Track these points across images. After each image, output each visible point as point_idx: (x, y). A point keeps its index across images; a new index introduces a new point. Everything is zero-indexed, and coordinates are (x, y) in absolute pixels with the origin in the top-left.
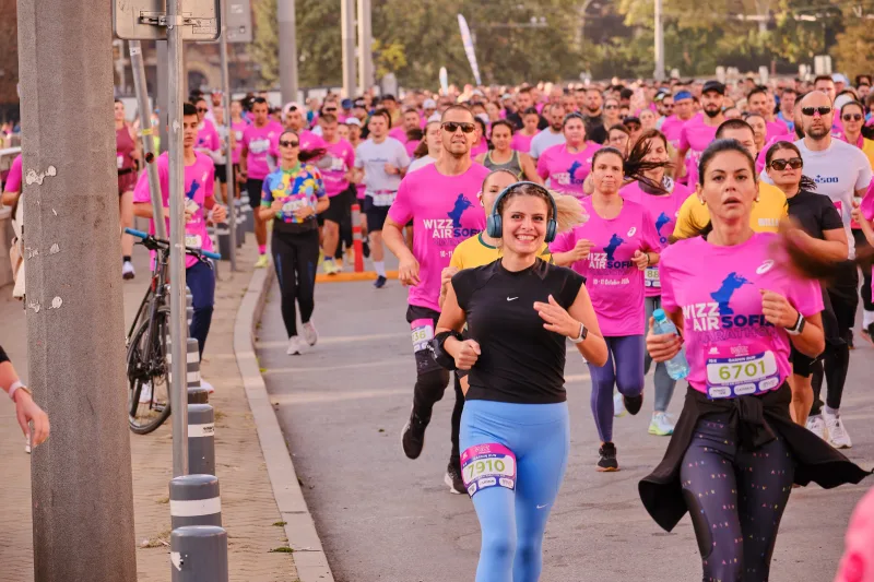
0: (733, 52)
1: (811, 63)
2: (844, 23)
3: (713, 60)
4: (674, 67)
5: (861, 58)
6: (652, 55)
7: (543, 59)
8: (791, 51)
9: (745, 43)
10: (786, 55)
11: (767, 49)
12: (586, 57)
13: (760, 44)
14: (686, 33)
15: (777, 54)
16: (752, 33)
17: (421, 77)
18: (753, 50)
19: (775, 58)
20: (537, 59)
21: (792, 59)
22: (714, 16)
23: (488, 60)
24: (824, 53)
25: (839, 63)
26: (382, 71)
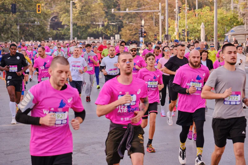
0: (92, 33)
1: (114, 36)
2: (124, 25)
3: (87, 35)
4: (76, 37)
5: (128, 35)
6: (69, 33)
7: (38, 34)
8: (108, 33)
9: (95, 31)
10: (107, 34)
11: (102, 32)
12: (51, 33)
13: (100, 31)
14: (79, 27)
15: (105, 34)
16: (97, 27)
17: (4, 38)
18: (98, 32)
19: (104, 35)
20: (37, 34)
21: (109, 35)
22: (87, 23)
23: (23, 34)
24: (118, 33)
25: (122, 36)
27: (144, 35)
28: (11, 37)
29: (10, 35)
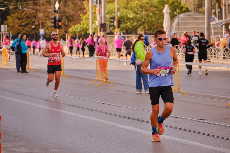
27: (58, 24)
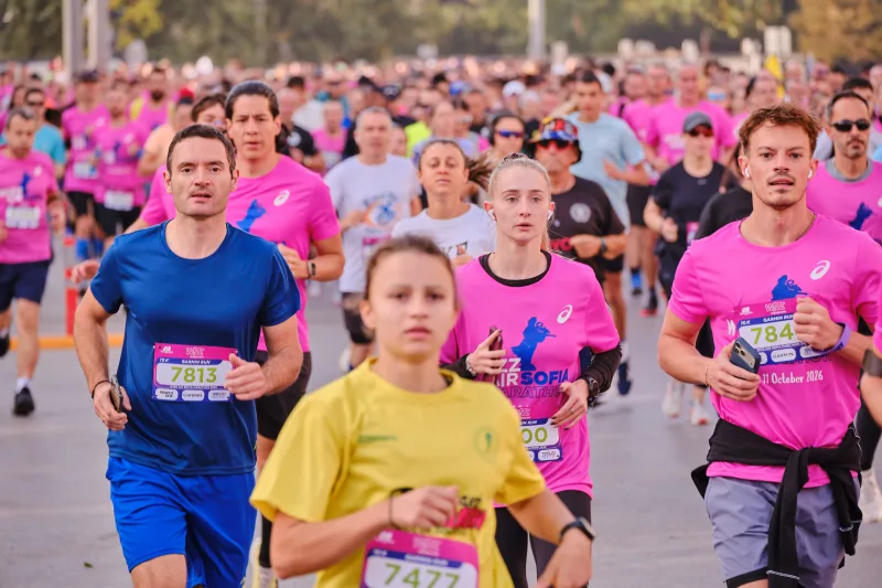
0: (646, 20)
1: (759, 37)
3: (615, 30)
4: (559, 38)
5: (835, 34)
6: (525, 21)
7: (364, 25)
8: (733, 20)
9: (663, 8)
10: (720, 25)
11: (696, 17)
12: (428, 23)
13: (686, 9)
15: (710, 25)
18: (675, 17)
19: (708, 29)
20: (356, 24)
21: (733, 32)
23: (284, 23)
24: (779, 22)
25: (803, 40)
26: (124, 37)
28: (224, 40)
29: (215, 33)
